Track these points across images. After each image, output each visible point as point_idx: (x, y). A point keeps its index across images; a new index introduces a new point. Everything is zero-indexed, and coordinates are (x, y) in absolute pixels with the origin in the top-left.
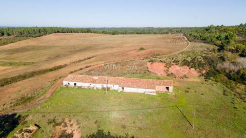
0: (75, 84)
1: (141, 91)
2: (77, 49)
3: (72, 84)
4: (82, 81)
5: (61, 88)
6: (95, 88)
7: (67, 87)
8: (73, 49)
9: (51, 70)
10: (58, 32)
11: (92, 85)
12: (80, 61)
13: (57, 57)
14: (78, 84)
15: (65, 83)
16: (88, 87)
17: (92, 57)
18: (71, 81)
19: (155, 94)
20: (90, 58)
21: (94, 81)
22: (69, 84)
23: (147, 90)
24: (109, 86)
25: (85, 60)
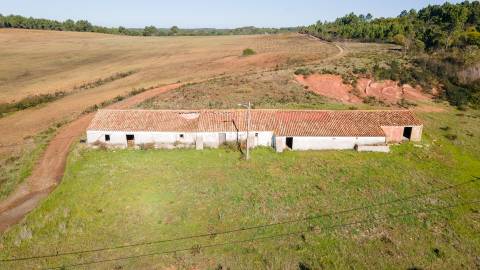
0: (130, 137)
1: (344, 143)
2: (76, 58)
3: (118, 137)
4: (150, 126)
5: (82, 153)
6: (200, 147)
7: (103, 147)
8: (64, 60)
9: (21, 106)
10: (9, 26)
11: (189, 137)
12: (99, 83)
13: (26, 76)
14: (142, 137)
15: (94, 136)
16: (176, 144)
17: (130, 73)
18: (115, 129)
19: (386, 149)
20: (124, 76)
21: (192, 126)
22: (107, 138)
23: (362, 140)
24: (243, 135)
25: (112, 79)
